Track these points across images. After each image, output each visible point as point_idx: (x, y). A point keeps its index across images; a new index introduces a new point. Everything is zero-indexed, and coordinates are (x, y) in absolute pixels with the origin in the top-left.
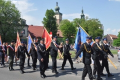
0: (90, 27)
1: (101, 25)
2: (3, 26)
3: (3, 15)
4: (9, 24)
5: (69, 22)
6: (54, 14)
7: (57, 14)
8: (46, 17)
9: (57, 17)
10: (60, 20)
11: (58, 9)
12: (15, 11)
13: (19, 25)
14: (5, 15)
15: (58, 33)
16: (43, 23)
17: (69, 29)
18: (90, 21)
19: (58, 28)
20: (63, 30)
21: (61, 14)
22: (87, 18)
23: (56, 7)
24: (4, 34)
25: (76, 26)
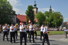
0: (55, 17)
1: (62, 16)
2: (1, 14)
4: (5, 13)
5: (42, 13)
7: (35, 8)
8: (28, 10)
9: (35, 10)
10: (37, 12)
11: (35, 5)
12: (9, 6)
13: (11, 14)
14: (3, 8)
15: (35, 20)
16: (26, 13)
17: (42, 18)
18: (55, 13)
19: (35, 17)
20: (38, 18)
21: (37, 8)
22: (53, 11)
23: (34, 4)
24: (2, 19)
25: (46, 16)
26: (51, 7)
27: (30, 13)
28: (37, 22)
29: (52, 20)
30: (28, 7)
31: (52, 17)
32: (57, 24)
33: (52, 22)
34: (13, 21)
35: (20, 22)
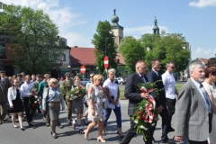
0: (168, 48)
1: (186, 44)
2: (32, 49)
3: (32, 33)
4: (41, 46)
5: (135, 40)
6: (110, 28)
7: (115, 27)
8: (97, 33)
9: (116, 32)
10: (121, 37)
11: (116, 21)
12: (49, 26)
13: (56, 47)
14: (35, 32)
15: (117, 58)
16: (94, 43)
17: (135, 52)
18: (169, 37)
19: (118, 50)
20: (125, 52)
21: (121, 28)
22: (163, 33)
23: (113, 17)
24: (34, 62)
25: (147, 46)
26: (156, 23)
27: (105, 41)
28: (124, 63)
29: (162, 56)
30: (99, 27)
31: (163, 48)
34: (61, 65)
35: (80, 66)
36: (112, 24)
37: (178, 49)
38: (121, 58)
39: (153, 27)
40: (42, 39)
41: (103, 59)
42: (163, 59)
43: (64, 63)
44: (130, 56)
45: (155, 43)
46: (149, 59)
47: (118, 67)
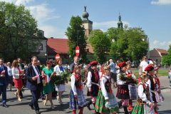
0: (130, 40)
1: (145, 37)
2: (14, 39)
3: (14, 25)
4: (22, 37)
5: (102, 33)
6: (81, 22)
7: (85, 22)
8: (70, 27)
9: (86, 26)
10: (90, 30)
11: (86, 16)
12: (29, 20)
13: (35, 38)
15: (87, 48)
16: (67, 34)
17: (103, 42)
18: (131, 30)
19: (87, 41)
20: (93, 43)
21: (91, 23)
22: (126, 27)
23: (84, 13)
24: (15, 51)
25: (112, 38)
26: (120, 18)
27: (77, 33)
28: (93, 52)
29: (125, 46)
30: (72, 21)
31: (125, 40)
32: (136, 54)
33: (125, 51)
34: (39, 53)
35: (55, 54)
36: (83, 19)
37: (139, 40)
38: (90, 48)
39: (118, 22)
40: (23, 31)
41: (75, 49)
42: (126, 49)
43: (41, 51)
44: (98, 46)
45: (119, 36)
46: (114, 49)
47: (87, 56)
